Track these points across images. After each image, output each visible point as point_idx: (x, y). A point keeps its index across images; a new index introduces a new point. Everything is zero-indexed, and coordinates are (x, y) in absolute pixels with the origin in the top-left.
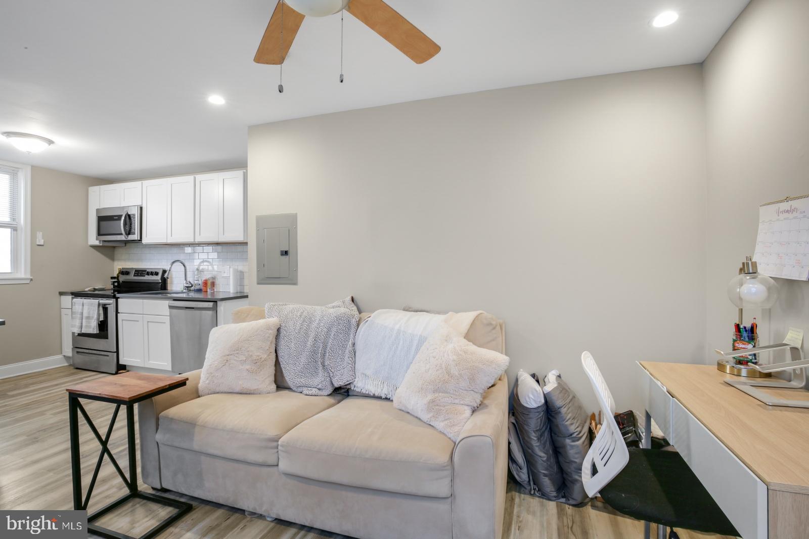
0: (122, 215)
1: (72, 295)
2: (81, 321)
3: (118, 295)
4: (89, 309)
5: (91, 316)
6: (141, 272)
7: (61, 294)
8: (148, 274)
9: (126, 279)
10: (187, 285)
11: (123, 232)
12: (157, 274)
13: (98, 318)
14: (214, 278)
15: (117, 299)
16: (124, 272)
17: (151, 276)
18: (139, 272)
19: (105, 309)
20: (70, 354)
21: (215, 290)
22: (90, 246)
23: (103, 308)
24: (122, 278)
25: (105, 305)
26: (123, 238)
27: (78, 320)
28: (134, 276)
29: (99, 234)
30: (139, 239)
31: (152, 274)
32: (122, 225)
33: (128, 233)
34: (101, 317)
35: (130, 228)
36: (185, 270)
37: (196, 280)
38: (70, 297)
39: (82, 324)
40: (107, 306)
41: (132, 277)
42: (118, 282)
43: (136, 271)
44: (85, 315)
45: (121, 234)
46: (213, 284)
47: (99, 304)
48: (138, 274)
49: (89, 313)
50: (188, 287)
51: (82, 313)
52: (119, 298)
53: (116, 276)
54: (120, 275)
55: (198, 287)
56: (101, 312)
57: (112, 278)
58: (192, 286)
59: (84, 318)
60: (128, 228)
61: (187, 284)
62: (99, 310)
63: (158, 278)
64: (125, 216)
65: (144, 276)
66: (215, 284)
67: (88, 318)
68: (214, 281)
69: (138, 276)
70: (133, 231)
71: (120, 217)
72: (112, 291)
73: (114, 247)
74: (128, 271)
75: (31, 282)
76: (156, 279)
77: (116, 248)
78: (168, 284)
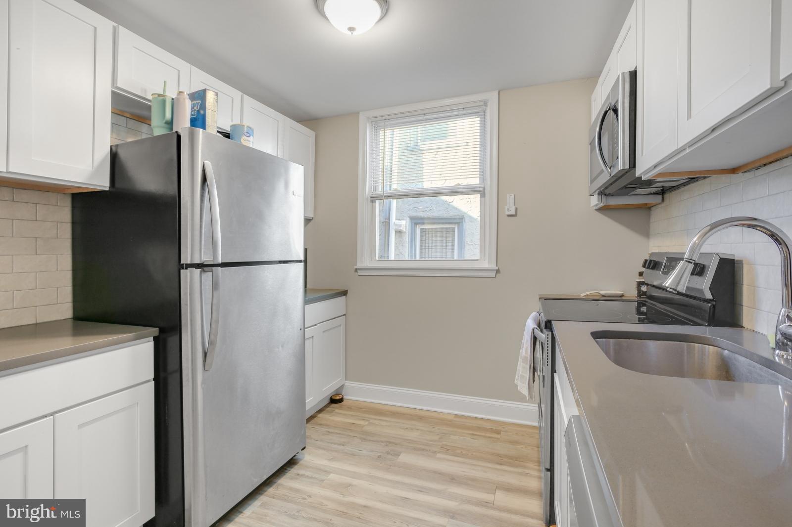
12: (700, 270)
15: (552, 332)
16: (653, 264)
18: (672, 265)
26: (605, 175)
30: (627, 166)
43: (668, 260)
48: (670, 267)
63: (701, 286)
64: (605, 115)
69: (668, 273)
72: (636, 304)
73: (648, 208)
74: (656, 259)
75: (498, 275)
76: (698, 286)
77: (652, 209)
78: (744, 308)
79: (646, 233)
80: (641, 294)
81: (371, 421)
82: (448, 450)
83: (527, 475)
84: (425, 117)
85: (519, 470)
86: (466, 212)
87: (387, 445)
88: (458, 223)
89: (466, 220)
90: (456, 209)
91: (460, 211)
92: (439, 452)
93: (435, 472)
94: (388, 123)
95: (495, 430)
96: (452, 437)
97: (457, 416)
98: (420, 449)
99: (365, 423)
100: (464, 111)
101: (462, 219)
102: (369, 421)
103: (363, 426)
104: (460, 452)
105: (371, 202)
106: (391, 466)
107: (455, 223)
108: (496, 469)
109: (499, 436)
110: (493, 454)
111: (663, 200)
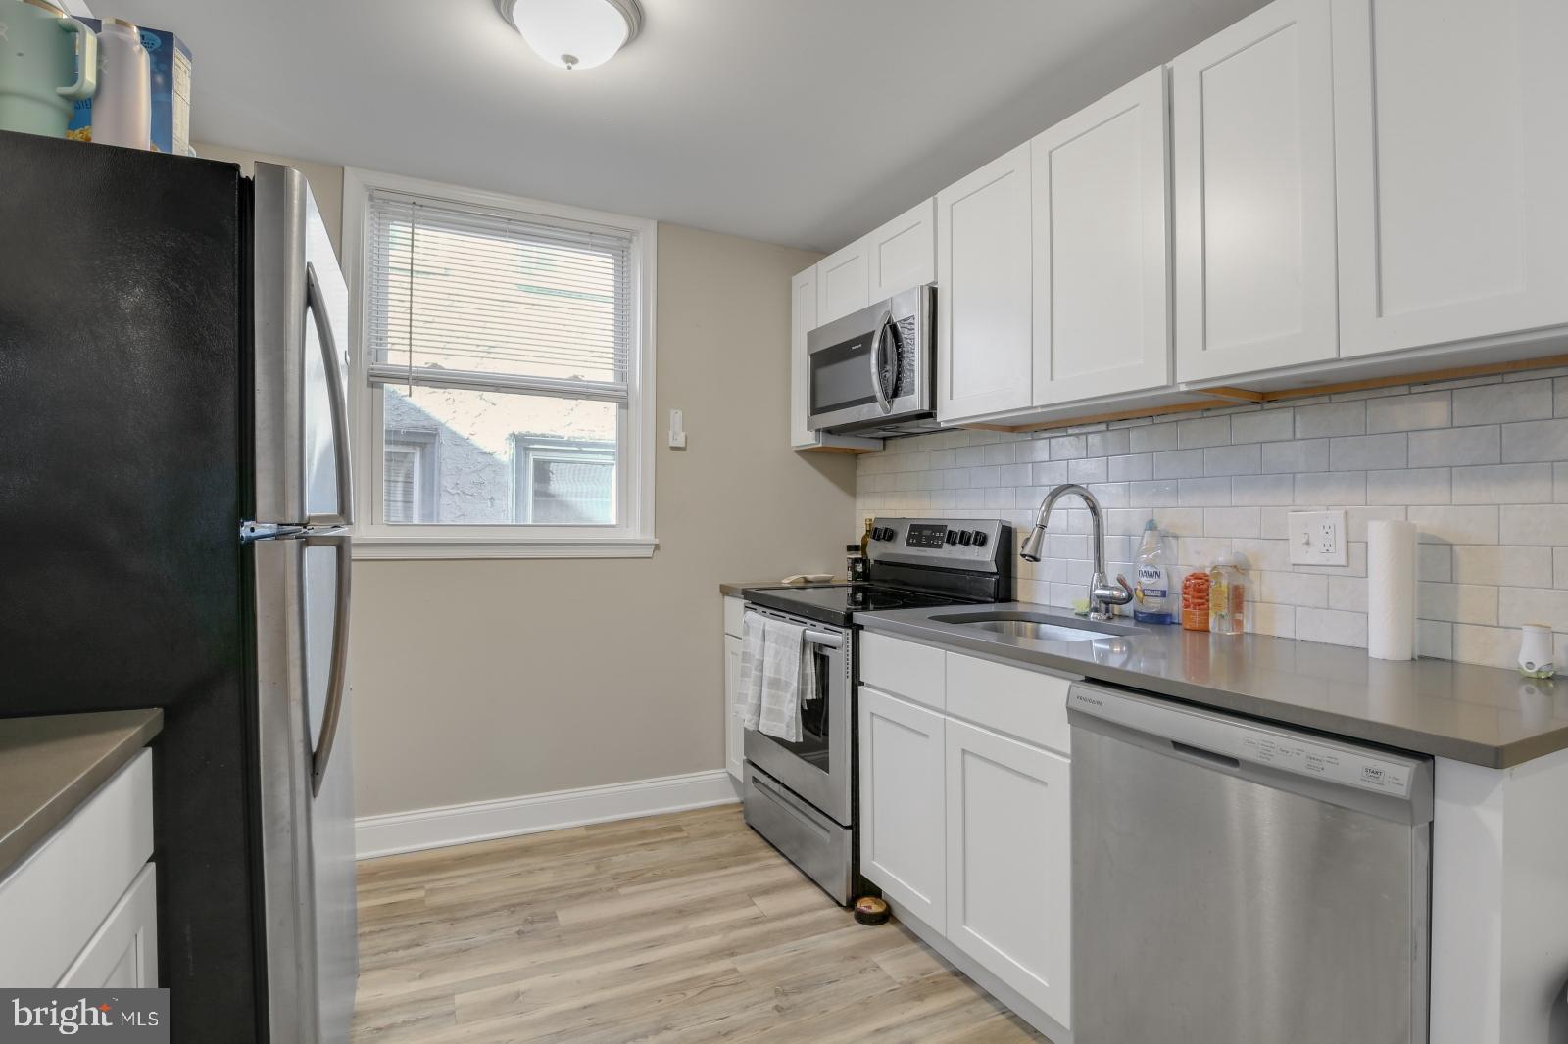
0: (872, 334)
1: (745, 599)
2: (758, 688)
3: (859, 617)
4: (777, 653)
5: (783, 678)
6: (927, 532)
7: (726, 591)
8: (951, 538)
9: (885, 554)
10: (1107, 592)
11: (879, 394)
12: (981, 540)
13: (802, 692)
14: (1240, 568)
15: (857, 629)
16: (882, 533)
17: (960, 547)
18: (925, 534)
19: (822, 661)
20: (740, 775)
21: (1247, 627)
22: (796, 451)
23: (816, 655)
24: (876, 551)
25: (822, 646)
26: (876, 411)
27: (751, 687)
28: (909, 544)
29: (816, 410)
30: (926, 408)
31: (965, 539)
32: (874, 369)
33: (890, 392)
34: (809, 691)
35: (899, 373)
36: (1098, 526)
37: (1149, 574)
38: (740, 603)
39: (760, 698)
40: (828, 652)
41: (900, 549)
42: (864, 561)
43: (914, 528)
44: (768, 673)
45: (872, 399)
46: (1237, 599)
47: (804, 643)
48: (920, 536)
49: (778, 670)
50: (1108, 602)
51: (763, 661)
52: (862, 627)
53: (859, 542)
54: (870, 540)
55: (1154, 605)
56: (811, 669)
57: (852, 548)
58: (1129, 599)
59: (765, 682)
60: (891, 376)
61: (1105, 587)
62: (803, 660)
63: (984, 557)
64: (884, 331)
65: (939, 547)
66: (1247, 596)
67: (776, 683)
68: (1240, 581)
69: (919, 544)
70: (904, 384)
71: (867, 339)
72: (850, 590)
73: (855, 455)
74: (891, 527)
75: (656, 552)
76: (980, 559)
77: (861, 456)
78: (1019, 580)
79: (851, 488)
80: (856, 576)
81: (428, 887)
82: (632, 878)
83: (769, 867)
84: (510, 227)
85: (756, 865)
86: (443, 421)
87: (513, 912)
88: (423, 446)
89: (443, 438)
90: (419, 411)
91: (428, 418)
92: (620, 887)
93: (644, 914)
94: (420, 212)
95: (669, 828)
96: (615, 859)
97: (588, 827)
98: (582, 895)
99: (421, 894)
100: (586, 238)
101: (434, 435)
102: (423, 887)
103: (422, 901)
104: (650, 874)
105: (368, 386)
106: (558, 936)
107: (413, 444)
108: (726, 875)
109: (684, 834)
110: (702, 859)
111: (884, 448)
